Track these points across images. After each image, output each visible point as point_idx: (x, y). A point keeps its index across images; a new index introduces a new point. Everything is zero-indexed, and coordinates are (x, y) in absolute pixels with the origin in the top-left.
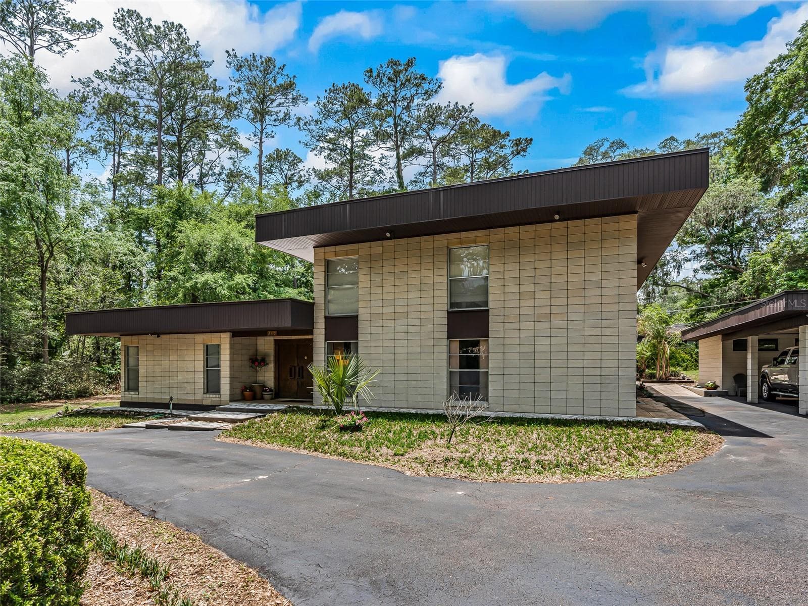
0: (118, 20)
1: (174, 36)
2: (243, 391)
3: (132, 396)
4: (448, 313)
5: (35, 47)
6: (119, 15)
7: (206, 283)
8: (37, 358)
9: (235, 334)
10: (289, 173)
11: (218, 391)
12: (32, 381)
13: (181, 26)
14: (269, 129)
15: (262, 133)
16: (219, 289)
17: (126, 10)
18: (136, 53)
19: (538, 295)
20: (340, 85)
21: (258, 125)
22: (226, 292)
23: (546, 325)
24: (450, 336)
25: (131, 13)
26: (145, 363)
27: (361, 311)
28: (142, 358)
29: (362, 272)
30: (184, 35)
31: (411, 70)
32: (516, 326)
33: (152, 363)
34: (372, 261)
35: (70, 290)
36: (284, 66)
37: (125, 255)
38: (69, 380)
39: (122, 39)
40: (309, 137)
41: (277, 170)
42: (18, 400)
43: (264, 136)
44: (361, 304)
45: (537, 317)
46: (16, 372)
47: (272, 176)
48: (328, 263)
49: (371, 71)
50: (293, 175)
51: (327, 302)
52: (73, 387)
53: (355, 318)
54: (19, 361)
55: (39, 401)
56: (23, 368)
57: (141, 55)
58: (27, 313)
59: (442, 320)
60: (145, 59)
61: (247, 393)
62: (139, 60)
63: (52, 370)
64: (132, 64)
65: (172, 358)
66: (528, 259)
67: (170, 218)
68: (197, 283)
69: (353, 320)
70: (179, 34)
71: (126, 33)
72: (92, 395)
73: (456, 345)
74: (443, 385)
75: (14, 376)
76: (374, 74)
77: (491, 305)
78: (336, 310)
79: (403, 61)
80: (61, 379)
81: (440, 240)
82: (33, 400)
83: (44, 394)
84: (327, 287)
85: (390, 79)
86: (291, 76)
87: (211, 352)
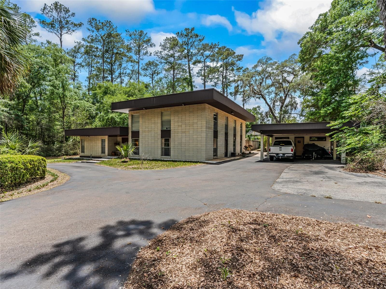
0: (89, 22)
1: (108, 25)
2: (112, 153)
3: (82, 154)
4: (161, 130)
5: (62, 33)
6: (89, 20)
7: (112, 117)
8: (62, 142)
9: (109, 136)
10: (154, 70)
11: (104, 153)
12: (59, 149)
13: (110, 22)
14: (141, 57)
15: (139, 58)
16: (116, 119)
17: (91, 18)
18: (96, 32)
19: (183, 126)
20: (169, 38)
21: (138, 56)
22: (119, 120)
23: (184, 134)
24: (162, 137)
25: (93, 19)
26: (86, 144)
27: (140, 130)
28: (85, 143)
29: (140, 119)
30: (112, 24)
31: (193, 32)
32: (177, 135)
33: (88, 144)
34: (143, 115)
35: (73, 118)
36: (147, 33)
37: (88, 107)
38: (71, 150)
39: (90, 28)
40: (158, 58)
41: (149, 69)
42: (55, 156)
43: (140, 59)
44: (140, 128)
45: (182, 132)
46: (54, 147)
47: (147, 71)
48: (132, 116)
49: (178, 33)
50: (156, 70)
51: (132, 127)
52: (72, 152)
53: (139, 132)
54: (56, 143)
55: (61, 156)
56: (57, 145)
57: (97, 33)
58: (58, 127)
59: (160, 133)
60: (98, 35)
61: (113, 153)
62: (96, 35)
63: (65, 146)
64: (94, 36)
65: (93, 143)
66: (180, 116)
67: (102, 94)
68: (109, 117)
69: (138, 132)
70: (110, 25)
71: (92, 26)
72: (78, 154)
73: (163, 141)
74: (160, 152)
75: (54, 148)
76: (180, 34)
77: (171, 129)
78: (135, 129)
79: (190, 29)
80: (68, 149)
81: (159, 110)
82: (59, 156)
83: (63, 154)
84: (132, 123)
85: (185, 35)
86: (149, 37)
87: (103, 141)
